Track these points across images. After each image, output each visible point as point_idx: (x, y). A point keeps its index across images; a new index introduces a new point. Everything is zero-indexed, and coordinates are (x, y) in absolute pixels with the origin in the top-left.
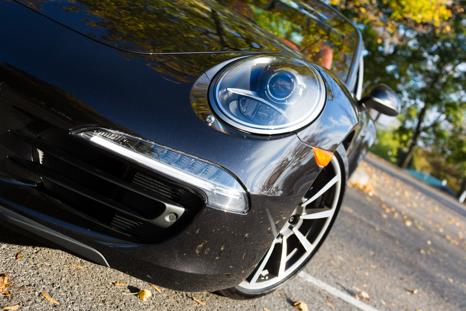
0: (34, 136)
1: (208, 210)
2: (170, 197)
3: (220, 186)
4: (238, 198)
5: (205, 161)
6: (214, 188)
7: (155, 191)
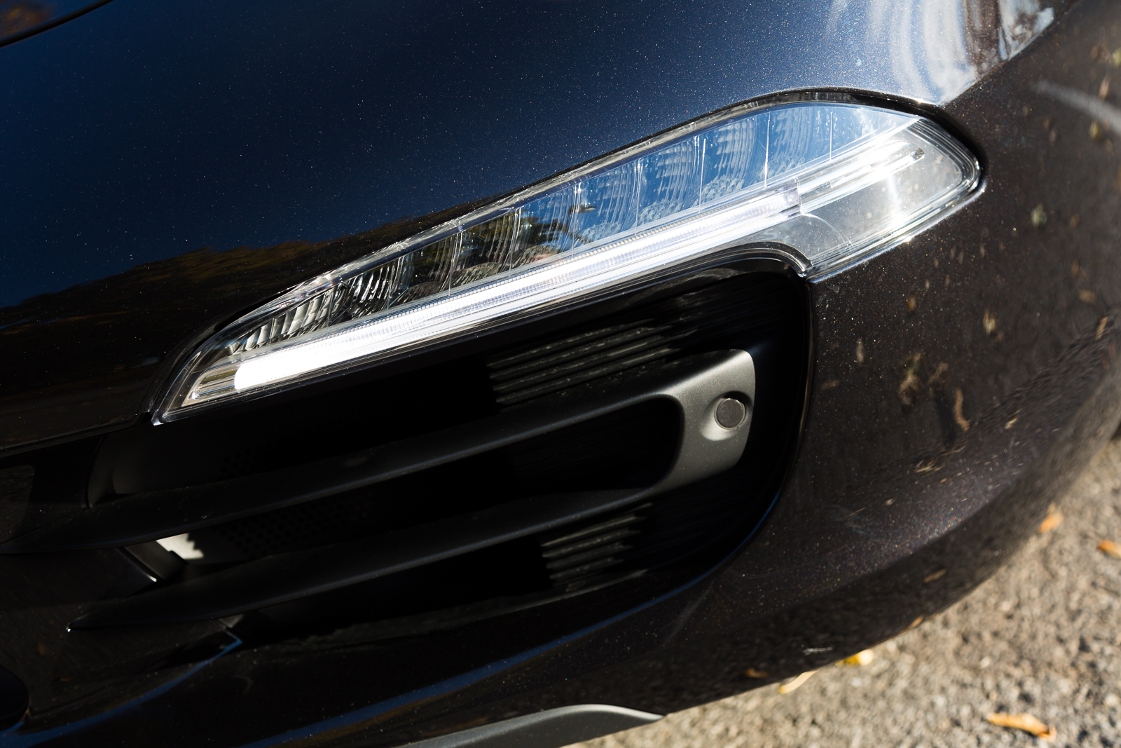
0: (84, 506)
1: (832, 294)
2: (665, 351)
3: (805, 179)
4: (909, 160)
5: (682, 131)
6: (792, 199)
7: (597, 372)
